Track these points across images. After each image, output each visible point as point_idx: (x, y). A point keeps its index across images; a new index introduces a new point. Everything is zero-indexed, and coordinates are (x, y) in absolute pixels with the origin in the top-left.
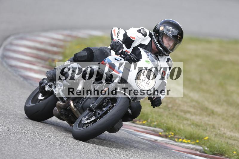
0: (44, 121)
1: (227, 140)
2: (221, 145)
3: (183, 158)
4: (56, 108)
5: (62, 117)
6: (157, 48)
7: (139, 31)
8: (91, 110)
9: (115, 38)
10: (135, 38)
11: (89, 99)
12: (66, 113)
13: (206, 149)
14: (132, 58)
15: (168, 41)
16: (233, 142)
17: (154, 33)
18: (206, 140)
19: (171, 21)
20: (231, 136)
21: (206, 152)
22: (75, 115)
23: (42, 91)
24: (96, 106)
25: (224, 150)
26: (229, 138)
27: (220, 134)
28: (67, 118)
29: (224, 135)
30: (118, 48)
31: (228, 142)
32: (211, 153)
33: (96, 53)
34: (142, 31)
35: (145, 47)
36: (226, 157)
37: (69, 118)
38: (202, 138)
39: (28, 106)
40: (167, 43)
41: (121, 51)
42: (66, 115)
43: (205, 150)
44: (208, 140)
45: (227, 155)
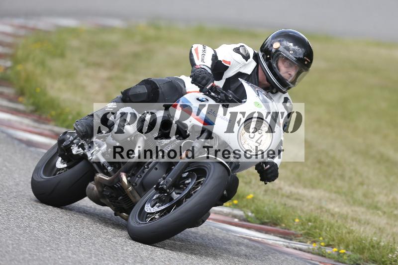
0: (67, 206)
1: (285, 200)
2: (275, 207)
3: (212, 229)
4: (91, 185)
5: (102, 201)
6: (268, 79)
7: (237, 50)
8: (160, 190)
9: (198, 63)
10: (229, 63)
11: (154, 170)
12: (113, 195)
13: (250, 214)
14: (230, 98)
15: (286, 67)
16: (295, 203)
17: (263, 53)
18: (250, 199)
19: (291, 32)
20: (291, 192)
21: (249, 219)
22: (129, 198)
23: (64, 154)
24: (170, 183)
25: (280, 216)
26: (288, 197)
27: (273, 190)
28: (115, 202)
29: (280, 191)
30: (204, 81)
31: (287, 203)
32: (258, 221)
33: (163, 89)
34: (241, 50)
35: (246, 78)
36: (282, 228)
37: (118, 202)
38: (243, 197)
39: (38, 179)
40: (285, 71)
41: (210, 86)
42: (112, 197)
43: (248, 216)
44: (253, 199)
45: (284, 225)
